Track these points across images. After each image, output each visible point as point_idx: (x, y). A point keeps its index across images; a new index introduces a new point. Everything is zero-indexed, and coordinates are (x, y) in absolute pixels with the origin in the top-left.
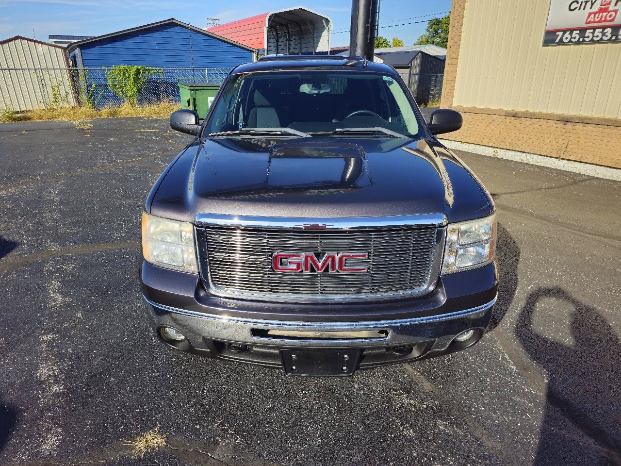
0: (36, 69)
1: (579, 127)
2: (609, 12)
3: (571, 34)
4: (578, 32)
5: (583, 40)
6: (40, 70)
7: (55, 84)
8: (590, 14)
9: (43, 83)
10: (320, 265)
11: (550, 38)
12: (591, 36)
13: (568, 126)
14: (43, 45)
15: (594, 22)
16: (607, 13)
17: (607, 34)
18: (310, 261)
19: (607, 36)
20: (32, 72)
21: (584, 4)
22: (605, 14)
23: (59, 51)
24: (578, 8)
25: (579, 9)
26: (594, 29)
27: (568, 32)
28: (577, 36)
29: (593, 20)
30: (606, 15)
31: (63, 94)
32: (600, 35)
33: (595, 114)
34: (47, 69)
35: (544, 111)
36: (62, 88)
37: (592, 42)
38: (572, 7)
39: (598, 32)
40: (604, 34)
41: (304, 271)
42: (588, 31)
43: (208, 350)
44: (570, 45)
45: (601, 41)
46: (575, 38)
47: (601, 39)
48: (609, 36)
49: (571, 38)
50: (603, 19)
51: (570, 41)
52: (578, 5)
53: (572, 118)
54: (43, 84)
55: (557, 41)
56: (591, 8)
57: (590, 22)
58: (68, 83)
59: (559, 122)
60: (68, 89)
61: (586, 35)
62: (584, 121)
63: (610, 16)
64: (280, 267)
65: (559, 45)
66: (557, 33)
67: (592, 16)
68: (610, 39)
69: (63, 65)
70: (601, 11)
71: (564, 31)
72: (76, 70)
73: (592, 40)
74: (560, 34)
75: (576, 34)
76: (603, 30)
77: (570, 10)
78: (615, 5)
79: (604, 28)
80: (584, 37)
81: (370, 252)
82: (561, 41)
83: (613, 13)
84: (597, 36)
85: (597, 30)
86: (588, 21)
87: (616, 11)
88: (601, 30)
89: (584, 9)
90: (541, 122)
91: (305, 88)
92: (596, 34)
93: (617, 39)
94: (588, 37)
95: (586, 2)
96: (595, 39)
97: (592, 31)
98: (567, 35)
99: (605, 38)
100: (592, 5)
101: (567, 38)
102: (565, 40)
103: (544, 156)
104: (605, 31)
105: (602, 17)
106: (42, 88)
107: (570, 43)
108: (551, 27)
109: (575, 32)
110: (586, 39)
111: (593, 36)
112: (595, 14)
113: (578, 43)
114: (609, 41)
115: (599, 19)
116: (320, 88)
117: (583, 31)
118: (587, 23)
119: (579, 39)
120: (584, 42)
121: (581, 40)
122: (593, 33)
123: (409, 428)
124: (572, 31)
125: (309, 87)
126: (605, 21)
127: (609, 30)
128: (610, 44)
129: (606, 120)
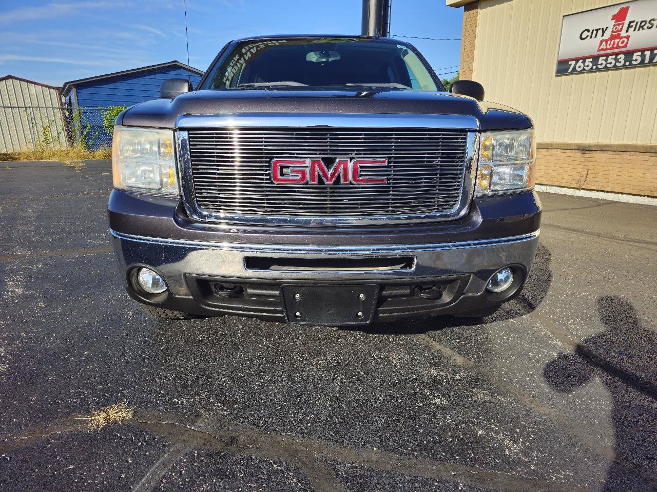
0: (26, 108)
1: (598, 156)
2: (621, 38)
3: (584, 62)
4: (591, 60)
5: (597, 68)
6: (31, 109)
7: (47, 124)
8: (602, 42)
9: (34, 121)
10: (329, 174)
11: (563, 68)
12: (604, 63)
13: (588, 155)
14: (36, 86)
15: (607, 49)
16: (618, 40)
17: (620, 60)
18: (317, 169)
19: (620, 62)
20: (22, 110)
21: (595, 32)
22: (616, 41)
23: (54, 92)
24: (589, 36)
25: (591, 38)
26: (607, 56)
27: (581, 61)
28: (591, 64)
29: (605, 47)
30: (618, 42)
31: (55, 134)
32: (613, 62)
33: (614, 141)
34: (38, 107)
35: (562, 141)
36: (54, 127)
37: (606, 69)
38: (584, 36)
39: (611, 59)
40: (617, 60)
41: (310, 183)
42: (601, 59)
43: (191, 297)
44: (584, 73)
45: (615, 68)
46: (588, 66)
47: (615, 66)
48: (623, 62)
49: (584, 66)
50: (615, 46)
51: (584, 69)
52: (589, 34)
53: (590, 146)
54: (33, 123)
55: (570, 70)
56: (602, 36)
57: (603, 50)
58: (60, 123)
59: (577, 151)
60: (60, 128)
61: (599, 63)
62: (603, 149)
63: (623, 42)
64: (281, 178)
65: (572, 74)
66: (570, 63)
67: (604, 43)
68: (624, 65)
69: (56, 104)
70: (613, 37)
71: (577, 60)
72: (70, 109)
73: (606, 67)
74: (573, 63)
75: (588, 62)
76: (616, 56)
77: (582, 38)
78: (627, 31)
79: (617, 54)
80: (596, 65)
81: (391, 157)
82: (574, 70)
83: (625, 40)
84: (611, 63)
85: (610, 57)
86: (600, 49)
87: (628, 37)
88: (614, 57)
89: (596, 37)
90: (559, 152)
91: (313, 57)
92: (609, 61)
93: (631, 64)
94: (601, 64)
95: (597, 30)
96: (609, 66)
97: (604, 58)
98: (580, 63)
99: (618, 64)
100: (603, 32)
101: (580, 67)
102: (578, 69)
103: (564, 187)
104: (619, 57)
105: (614, 43)
106: (31, 127)
107: (583, 71)
108: (563, 57)
109: (588, 60)
110: (600, 67)
111: (607, 63)
112: (607, 41)
113: (592, 71)
114: (624, 67)
115: (611, 46)
116: (327, 56)
117: (595, 58)
118: (599, 50)
119: (592, 67)
120: (598, 70)
121: (594, 67)
122: (606, 60)
123: (441, 397)
124: (584, 59)
125: (316, 55)
126: (618, 47)
127: (622, 56)
128: (623, 70)
129: (625, 146)
